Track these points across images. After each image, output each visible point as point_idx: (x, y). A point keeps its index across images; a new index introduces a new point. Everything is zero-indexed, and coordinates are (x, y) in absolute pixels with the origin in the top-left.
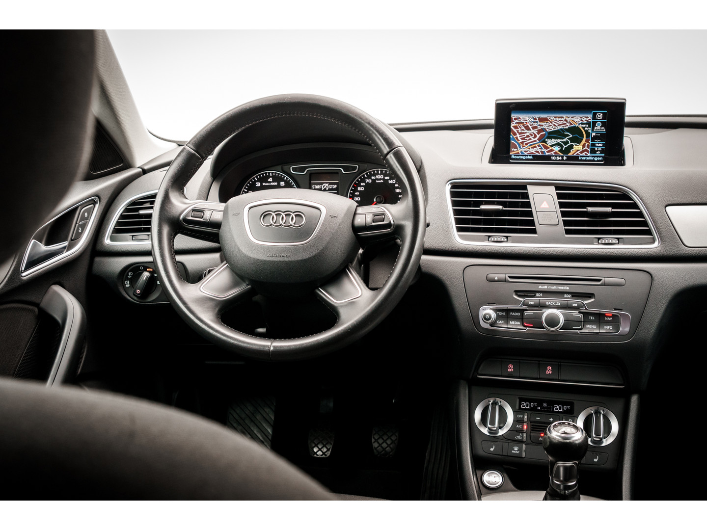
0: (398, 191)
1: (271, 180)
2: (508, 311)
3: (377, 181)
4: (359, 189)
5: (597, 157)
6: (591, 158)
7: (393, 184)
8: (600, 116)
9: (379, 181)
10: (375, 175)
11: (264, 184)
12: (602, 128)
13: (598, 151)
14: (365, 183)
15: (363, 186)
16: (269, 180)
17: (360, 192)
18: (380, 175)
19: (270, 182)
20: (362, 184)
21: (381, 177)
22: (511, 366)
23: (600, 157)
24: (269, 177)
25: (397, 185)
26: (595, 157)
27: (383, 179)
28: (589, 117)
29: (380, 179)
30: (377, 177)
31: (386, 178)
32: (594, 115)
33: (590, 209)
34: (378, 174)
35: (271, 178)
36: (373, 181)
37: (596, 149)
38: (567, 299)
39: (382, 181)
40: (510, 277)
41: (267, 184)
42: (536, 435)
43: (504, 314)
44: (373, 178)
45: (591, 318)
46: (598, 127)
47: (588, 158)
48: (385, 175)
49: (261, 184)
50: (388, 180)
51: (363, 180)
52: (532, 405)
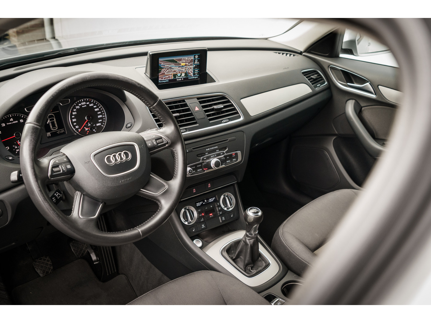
0: (96, 110)
1: (12, 120)
2: (196, 165)
3: (83, 107)
4: (74, 113)
5: (196, 77)
6: (193, 78)
7: (92, 106)
8: (197, 57)
9: (84, 106)
10: (80, 103)
11: (7, 124)
12: (198, 62)
13: (196, 74)
14: (76, 109)
15: (75, 111)
16: (11, 120)
17: (74, 115)
18: (83, 102)
19: (12, 122)
20: (74, 110)
21: (84, 103)
22: (194, 190)
23: (197, 76)
24: (10, 118)
25: (94, 107)
26: (195, 77)
27: (86, 104)
28: (192, 58)
29: (84, 105)
30: (82, 103)
31: (88, 103)
32: (195, 56)
33: (215, 107)
34: (82, 102)
35: (12, 119)
36: (81, 106)
37: (195, 73)
38: (218, 152)
39: (86, 106)
40: (193, 149)
41: (10, 123)
42: (208, 216)
43: (194, 167)
44: (80, 105)
45: (228, 158)
46: (196, 62)
47: (192, 78)
48: (86, 102)
49: (6, 124)
50: (89, 104)
51: (74, 108)
52: (201, 203)
